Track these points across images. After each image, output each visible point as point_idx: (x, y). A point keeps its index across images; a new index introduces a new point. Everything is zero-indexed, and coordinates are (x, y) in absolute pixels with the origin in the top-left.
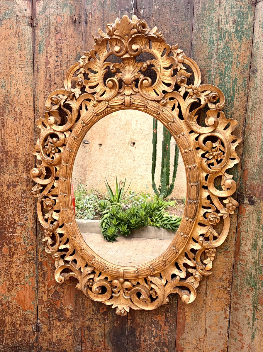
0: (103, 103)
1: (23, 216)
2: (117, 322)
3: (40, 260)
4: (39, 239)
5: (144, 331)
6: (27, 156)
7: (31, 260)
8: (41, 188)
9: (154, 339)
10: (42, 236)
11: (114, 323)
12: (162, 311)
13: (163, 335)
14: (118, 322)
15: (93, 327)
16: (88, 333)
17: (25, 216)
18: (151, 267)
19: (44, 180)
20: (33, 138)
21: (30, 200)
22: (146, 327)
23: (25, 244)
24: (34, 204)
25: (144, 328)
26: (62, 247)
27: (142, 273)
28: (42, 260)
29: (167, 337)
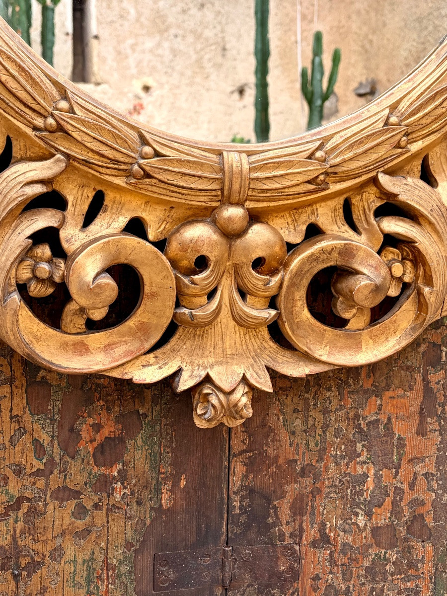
2: (176, 484)
5: (316, 492)
9: (369, 515)
11: (158, 491)
12: (408, 368)
13: (412, 487)
14: (183, 482)
15: (40, 547)
16: (12, 586)
18: (393, 120)
22: (327, 469)
25: (317, 478)
27: (350, 155)
29: (430, 489)
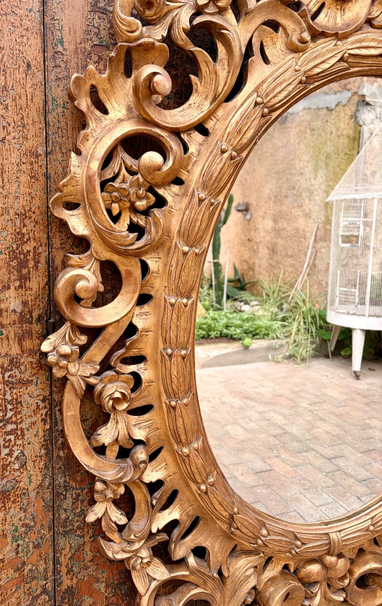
0: (324, 45)
1: (10, 454)
3: (67, 582)
4: (63, 516)
6: (22, 221)
7: (38, 596)
8: (83, 339)
10: (73, 503)
17: (16, 454)
19: (96, 310)
20: (41, 150)
21: (32, 388)
23: (17, 553)
24: (43, 401)
26: (163, 519)
28: (75, 581)
